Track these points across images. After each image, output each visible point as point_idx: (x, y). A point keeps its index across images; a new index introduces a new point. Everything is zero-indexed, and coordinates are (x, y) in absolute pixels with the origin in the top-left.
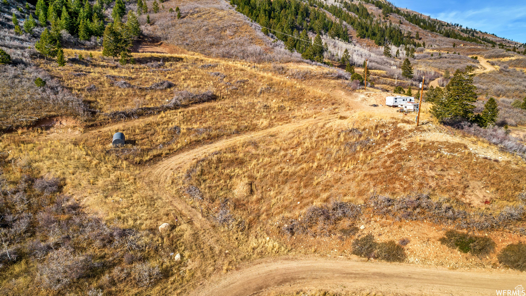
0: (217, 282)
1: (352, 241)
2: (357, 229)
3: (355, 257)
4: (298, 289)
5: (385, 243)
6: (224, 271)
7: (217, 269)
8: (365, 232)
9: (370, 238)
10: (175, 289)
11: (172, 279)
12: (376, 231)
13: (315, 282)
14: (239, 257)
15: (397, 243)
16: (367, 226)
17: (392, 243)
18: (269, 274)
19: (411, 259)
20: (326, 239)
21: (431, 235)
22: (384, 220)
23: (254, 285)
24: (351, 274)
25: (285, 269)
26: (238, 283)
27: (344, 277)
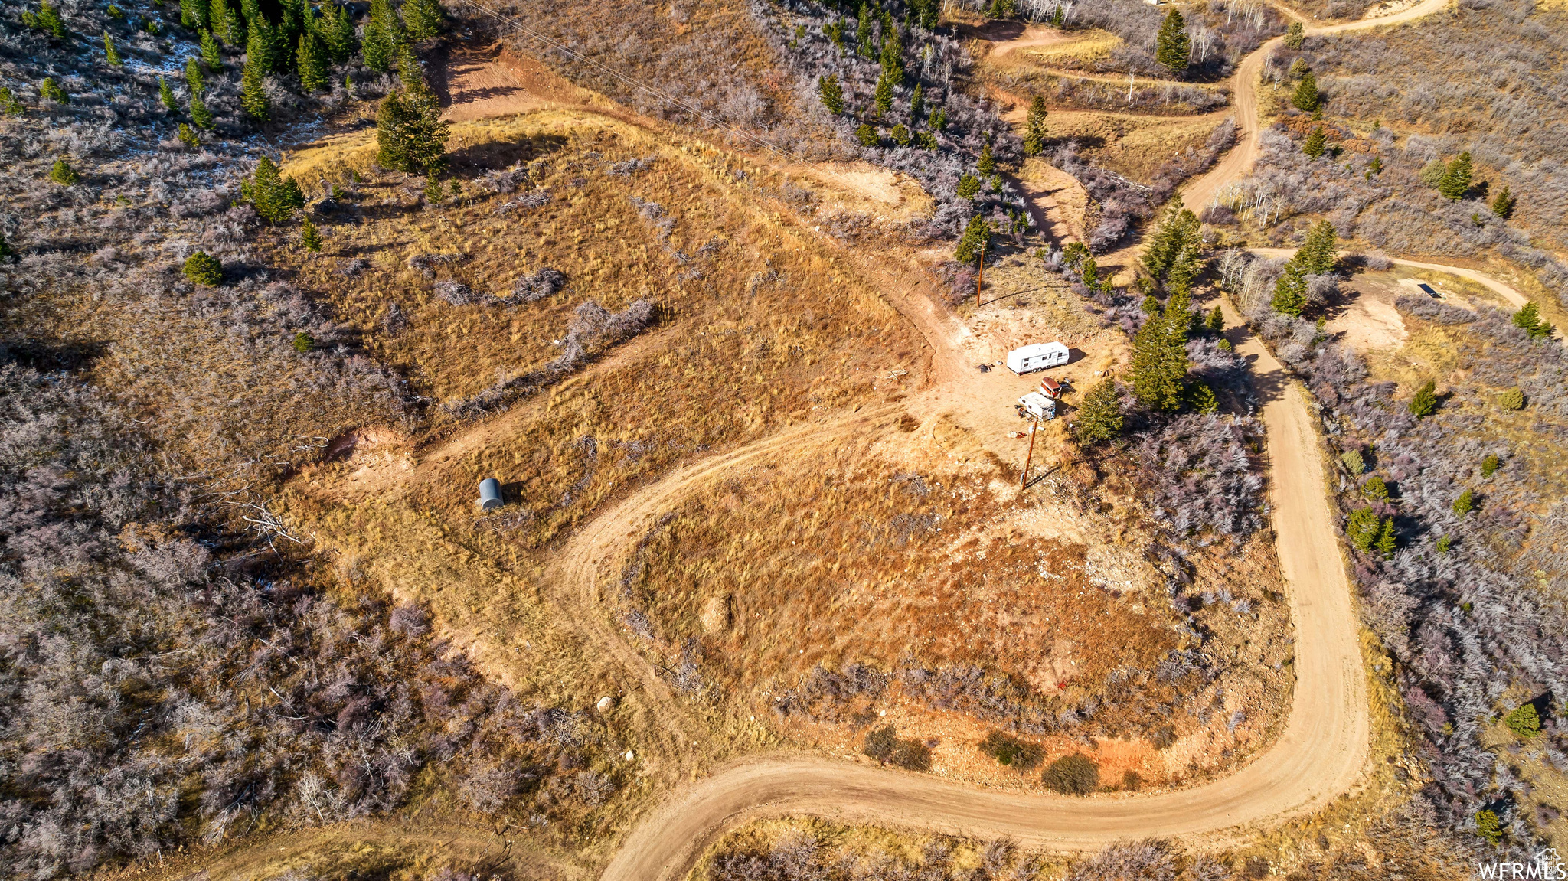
0: (685, 797)
1: (866, 734)
2: (875, 715)
3: (865, 759)
4: (784, 812)
5: (908, 742)
6: (693, 779)
7: (684, 775)
8: (885, 722)
9: (890, 730)
10: (633, 808)
11: (626, 791)
12: (900, 721)
13: (807, 801)
14: (711, 754)
15: (924, 742)
16: (890, 712)
17: (917, 742)
18: (751, 784)
19: (936, 768)
20: (830, 727)
21: (970, 736)
22: (914, 704)
23: (730, 803)
24: (854, 789)
25: (772, 777)
26: (711, 799)
27: (843, 795)
